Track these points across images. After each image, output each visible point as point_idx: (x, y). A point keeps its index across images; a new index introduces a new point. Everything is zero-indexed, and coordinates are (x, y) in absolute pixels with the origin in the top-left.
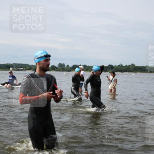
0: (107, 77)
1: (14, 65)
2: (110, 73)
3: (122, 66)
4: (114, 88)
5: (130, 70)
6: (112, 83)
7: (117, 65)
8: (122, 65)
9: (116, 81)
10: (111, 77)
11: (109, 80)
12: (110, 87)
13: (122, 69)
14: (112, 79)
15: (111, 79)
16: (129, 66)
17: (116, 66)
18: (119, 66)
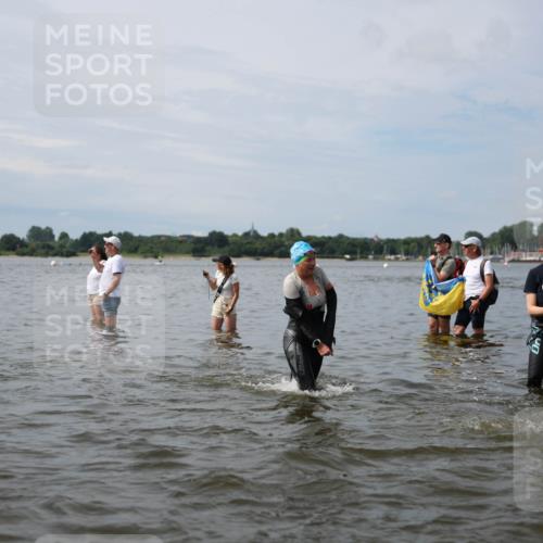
0: (206, 274)
2: (214, 260)
3: (257, 236)
4: (228, 314)
5: (283, 249)
6: (221, 298)
7: (240, 234)
8: (255, 232)
9: (235, 288)
10: (219, 277)
11: (213, 285)
12: (216, 309)
13: (258, 245)
14: (223, 284)
15: (219, 283)
16: (281, 235)
17: (235, 235)
18: (246, 235)
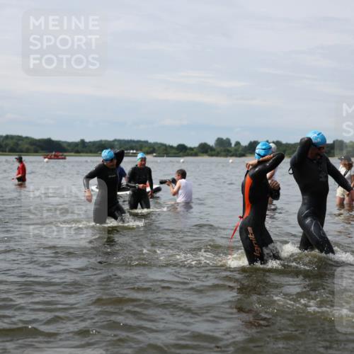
1: (116, 143)
12: (340, 192)
